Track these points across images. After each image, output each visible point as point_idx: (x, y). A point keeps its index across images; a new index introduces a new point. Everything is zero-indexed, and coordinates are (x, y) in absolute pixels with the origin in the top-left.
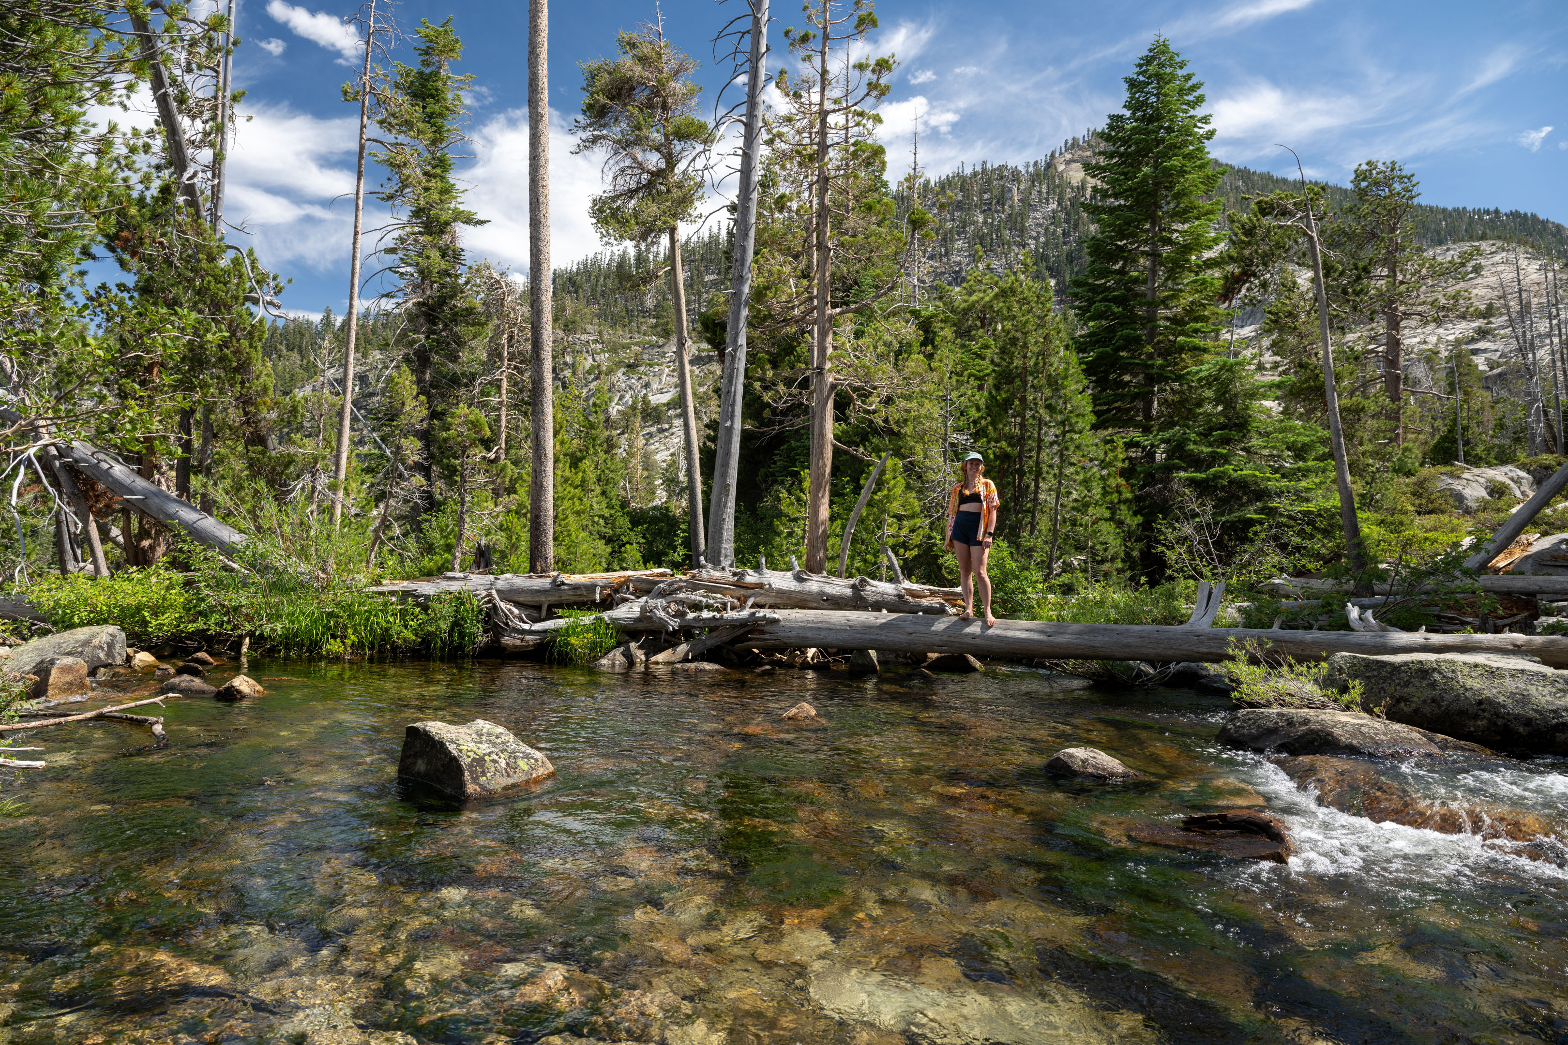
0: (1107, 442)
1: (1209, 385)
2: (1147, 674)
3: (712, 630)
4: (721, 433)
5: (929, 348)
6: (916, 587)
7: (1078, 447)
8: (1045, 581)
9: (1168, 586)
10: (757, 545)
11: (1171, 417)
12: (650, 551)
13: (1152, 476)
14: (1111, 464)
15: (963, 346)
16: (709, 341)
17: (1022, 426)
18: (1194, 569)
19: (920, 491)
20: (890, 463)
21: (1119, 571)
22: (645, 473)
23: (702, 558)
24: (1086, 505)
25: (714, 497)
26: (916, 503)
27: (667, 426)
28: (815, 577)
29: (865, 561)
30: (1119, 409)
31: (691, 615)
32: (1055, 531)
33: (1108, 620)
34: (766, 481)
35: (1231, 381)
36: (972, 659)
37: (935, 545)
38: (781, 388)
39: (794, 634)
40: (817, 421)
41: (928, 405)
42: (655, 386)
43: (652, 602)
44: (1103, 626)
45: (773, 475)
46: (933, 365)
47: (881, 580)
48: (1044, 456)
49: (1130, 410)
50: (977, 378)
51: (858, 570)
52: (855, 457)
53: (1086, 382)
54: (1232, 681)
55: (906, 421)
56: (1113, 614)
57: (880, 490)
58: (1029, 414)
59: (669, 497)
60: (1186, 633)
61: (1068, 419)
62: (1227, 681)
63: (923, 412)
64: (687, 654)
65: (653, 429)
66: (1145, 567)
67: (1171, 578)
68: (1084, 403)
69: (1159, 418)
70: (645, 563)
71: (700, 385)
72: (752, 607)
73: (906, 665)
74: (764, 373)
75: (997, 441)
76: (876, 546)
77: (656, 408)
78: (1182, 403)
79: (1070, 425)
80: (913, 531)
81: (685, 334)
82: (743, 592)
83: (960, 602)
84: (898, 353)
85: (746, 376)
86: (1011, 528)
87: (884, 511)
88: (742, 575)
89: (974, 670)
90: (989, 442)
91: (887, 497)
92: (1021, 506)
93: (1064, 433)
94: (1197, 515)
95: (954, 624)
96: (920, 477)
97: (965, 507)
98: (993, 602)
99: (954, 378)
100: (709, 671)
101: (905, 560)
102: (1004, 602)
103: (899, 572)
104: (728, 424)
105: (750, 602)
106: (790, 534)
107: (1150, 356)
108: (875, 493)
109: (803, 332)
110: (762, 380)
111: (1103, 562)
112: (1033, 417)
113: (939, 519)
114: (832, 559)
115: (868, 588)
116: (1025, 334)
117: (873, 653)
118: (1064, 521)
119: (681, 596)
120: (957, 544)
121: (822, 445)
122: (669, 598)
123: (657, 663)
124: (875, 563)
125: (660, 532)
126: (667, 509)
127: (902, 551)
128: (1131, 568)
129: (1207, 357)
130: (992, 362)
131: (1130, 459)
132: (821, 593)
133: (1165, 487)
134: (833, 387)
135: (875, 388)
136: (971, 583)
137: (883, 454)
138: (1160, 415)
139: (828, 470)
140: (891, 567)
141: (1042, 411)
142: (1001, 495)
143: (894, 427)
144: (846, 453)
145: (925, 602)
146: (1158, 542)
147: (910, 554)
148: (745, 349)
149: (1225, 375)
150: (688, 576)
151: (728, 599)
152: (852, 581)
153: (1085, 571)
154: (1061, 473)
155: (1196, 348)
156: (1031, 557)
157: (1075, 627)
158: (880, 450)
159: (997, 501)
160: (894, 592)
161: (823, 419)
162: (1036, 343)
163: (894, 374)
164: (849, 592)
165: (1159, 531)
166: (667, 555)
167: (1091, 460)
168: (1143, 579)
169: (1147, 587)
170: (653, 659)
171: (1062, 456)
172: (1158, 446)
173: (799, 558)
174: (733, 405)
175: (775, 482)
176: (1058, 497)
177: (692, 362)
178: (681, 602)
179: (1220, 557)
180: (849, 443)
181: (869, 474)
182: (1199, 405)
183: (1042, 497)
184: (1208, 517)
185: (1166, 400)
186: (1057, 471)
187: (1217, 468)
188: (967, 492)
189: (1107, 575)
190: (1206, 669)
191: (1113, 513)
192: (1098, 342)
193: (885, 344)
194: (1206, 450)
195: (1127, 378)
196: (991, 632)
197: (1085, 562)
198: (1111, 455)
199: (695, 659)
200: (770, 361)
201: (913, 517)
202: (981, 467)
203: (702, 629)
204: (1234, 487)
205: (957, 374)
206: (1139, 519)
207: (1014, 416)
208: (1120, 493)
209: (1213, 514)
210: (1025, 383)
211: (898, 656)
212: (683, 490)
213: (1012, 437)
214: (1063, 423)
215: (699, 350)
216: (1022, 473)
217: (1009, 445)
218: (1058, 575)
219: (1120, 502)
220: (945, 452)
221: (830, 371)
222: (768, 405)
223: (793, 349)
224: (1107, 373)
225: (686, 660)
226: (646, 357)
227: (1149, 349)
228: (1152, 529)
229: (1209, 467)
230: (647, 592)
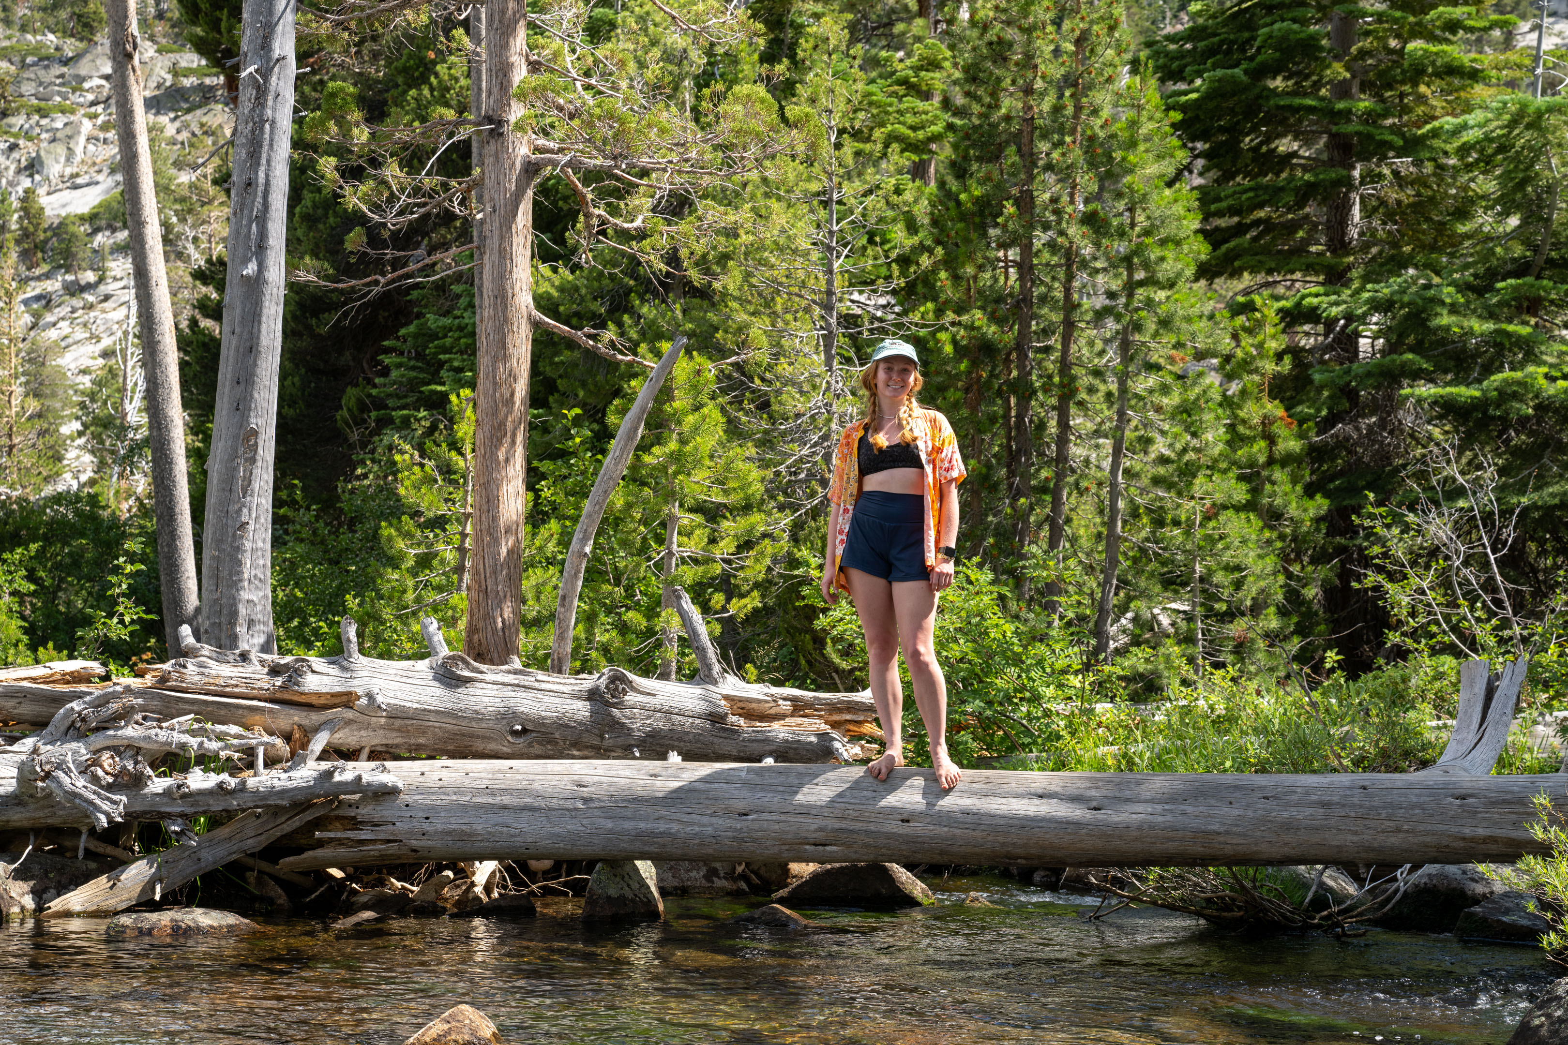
0: (1237, 310)
1: (1486, 163)
2: (1340, 898)
3: (215, 821)
4: (233, 294)
5: (781, 68)
6: (756, 691)
7: (1165, 323)
8: (1087, 667)
9: (1391, 672)
10: (340, 592)
11: (1395, 245)
12: (50, 611)
13: (1351, 394)
14: (1247, 366)
15: (871, 63)
16: (201, 47)
17: (1025, 268)
18: (1455, 629)
19: (766, 442)
20: (683, 369)
21: (1273, 638)
22: (33, 405)
23: (186, 630)
24: (1189, 472)
25: (215, 466)
26: (755, 474)
27: (90, 276)
28: (491, 673)
29: (623, 628)
30: (1268, 224)
31: (158, 785)
32: (1111, 540)
33: (1242, 765)
34: (360, 422)
35: (1538, 152)
36: (902, 874)
37: (806, 581)
38: (393, 172)
39: (438, 824)
40: (488, 262)
41: (780, 215)
42: (55, 168)
43: (50, 751)
44: (1229, 778)
45: (380, 404)
46: (793, 111)
47: (664, 676)
48: (1080, 348)
49: (1292, 227)
50: (909, 146)
51: (605, 650)
52: (591, 355)
53: (1182, 156)
54: (1544, 906)
55: (724, 258)
56: (1254, 746)
57: (659, 441)
58: (1040, 238)
59: (101, 466)
60: (1431, 790)
61: (1138, 251)
62: (1531, 907)
63: (769, 234)
64: (150, 886)
65: (53, 286)
66: (1336, 625)
67: (1400, 654)
68: (1179, 209)
69: (1365, 247)
70: (33, 647)
71: (179, 165)
72: (323, 756)
73: (737, 895)
74: (346, 133)
75: (960, 310)
76: (656, 586)
77: (60, 229)
78: (1420, 208)
79: (1146, 265)
80: (746, 545)
81: (134, 27)
82: (297, 717)
83: (869, 728)
84: (703, 80)
85: (297, 144)
86: (1001, 533)
87: (670, 496)
88: (293, 673)
89: (911, 902)
90: (939, 312)
91: (676, 457)
92: (1026, 477)
93: (1130, 287)
94: (1460, 492)
95: (856, 785)
96: (764, 406)
97: (875, 482)
98: (955, 727)
99: (849, 147)
100: (211, 932)
101: (729, 624)
102: (985, 724)
103: (712, 653)
104: (251, 269)
105: (319, 743)
106: (424, 562)
107: (1343, 90)
108: (644, 447)
109: (449, 24)
110: (340, 151)
111: (1230, 615)
112: (1052, 246)
113: (815, 513)
114: (537, 623)
115: (631, 698)
116: (1028, 31)
117: (646, 869)
118: (1135, 514)
119: (130, 731)
120: (858, 577)
121: (503, 325)
122: (97, 740)
123: (67, 914)
124: (650, 632)
125: (76, 562)
126: (93, 500)
127: (718, 599)
128: (1301, 631)
129: (1479, 91)
130: (946, 104)
131: (1295, 351)
132: (507, 716)
133: (1383, 424)
134: (531, 169)
135: (644, 173)
136: (895, 675)
137: (665, 346)
138: (1369, 239)
139: (521, 389)
140: (688, 642)
141: (1074, 231)
142: (967, 449)
143: (694, 275)
144: (571, 344)
145: (779, 731)
146: (1366, 562)
147: (740, 607)
148: (292, 69)
149: (1523, 138)
150: (149, 680)
151: (259, 738)
152: (588, 682)
153: (1188, 639)
154: (1123, 389)
155: (1452, 70)
156: (1050, 607)
157: (1160, 783)
158: (660, 336)
159: (959, 470)
160: (701, 707)
161: (505, 255)
162: (1057, 52)
163: (692, 133)
164: (581, 710)
165: (1370, 533)
166: (88, 622)
167: (1200, 356)
168: (1332, 657)
169: (1339, 676)
170: (56, 905)
171: (1125, 346)
172: (1363, 319)
173: (449, 623)
174: (262, 219)
175: (385, 422)
176: (1117, 452)
177: (154, 104)
178: (133, 750)
179: (1516, 597)
180: (574, 319)
181: (630, 399)
182: (1463, 213)
183: (1077, 451)
184: (1488, 498)
185: (1383, 202)
186: (1114, 387)
187: (1507, 374)
188: (882, 440)
189: (1241, 649)
190: (1481, 879)
191: (1255, 491)
192: (1211, 52)
193: (668, 57)
194: (1481, 327)
195: (1285, 145)
196: (948, 802)
197: (1189, 618)
198: (1247, 341)
199: (170, 901)
200: (361, 101)
201: (747, 508)
202: (915, 378)
203: (189, 818)
204: (1550, 420)
205: (856, 135)
206: (1320, 504)
207: (1004, 246)
208: (1271, 440)
209: (1501, 490)
210: (1029, 158)
211: (712, 873)
212: (135, 449)
213: (999, 300)
214: (1127, 260)
215: (175, 71)
216: (1026, 393)
217: (993, 318)
218: (1120, 652)
219: (1271, 461)
220: (828, 339)
221: (519, 127)
222: (358, 218)
223: (426, 70)
224: (1235, 132)
225: (146, 904)
226: (28, 88)
227: (1339, 71)
228: (1352, 531)
229: (1488, 370)
230: (38, 725)
